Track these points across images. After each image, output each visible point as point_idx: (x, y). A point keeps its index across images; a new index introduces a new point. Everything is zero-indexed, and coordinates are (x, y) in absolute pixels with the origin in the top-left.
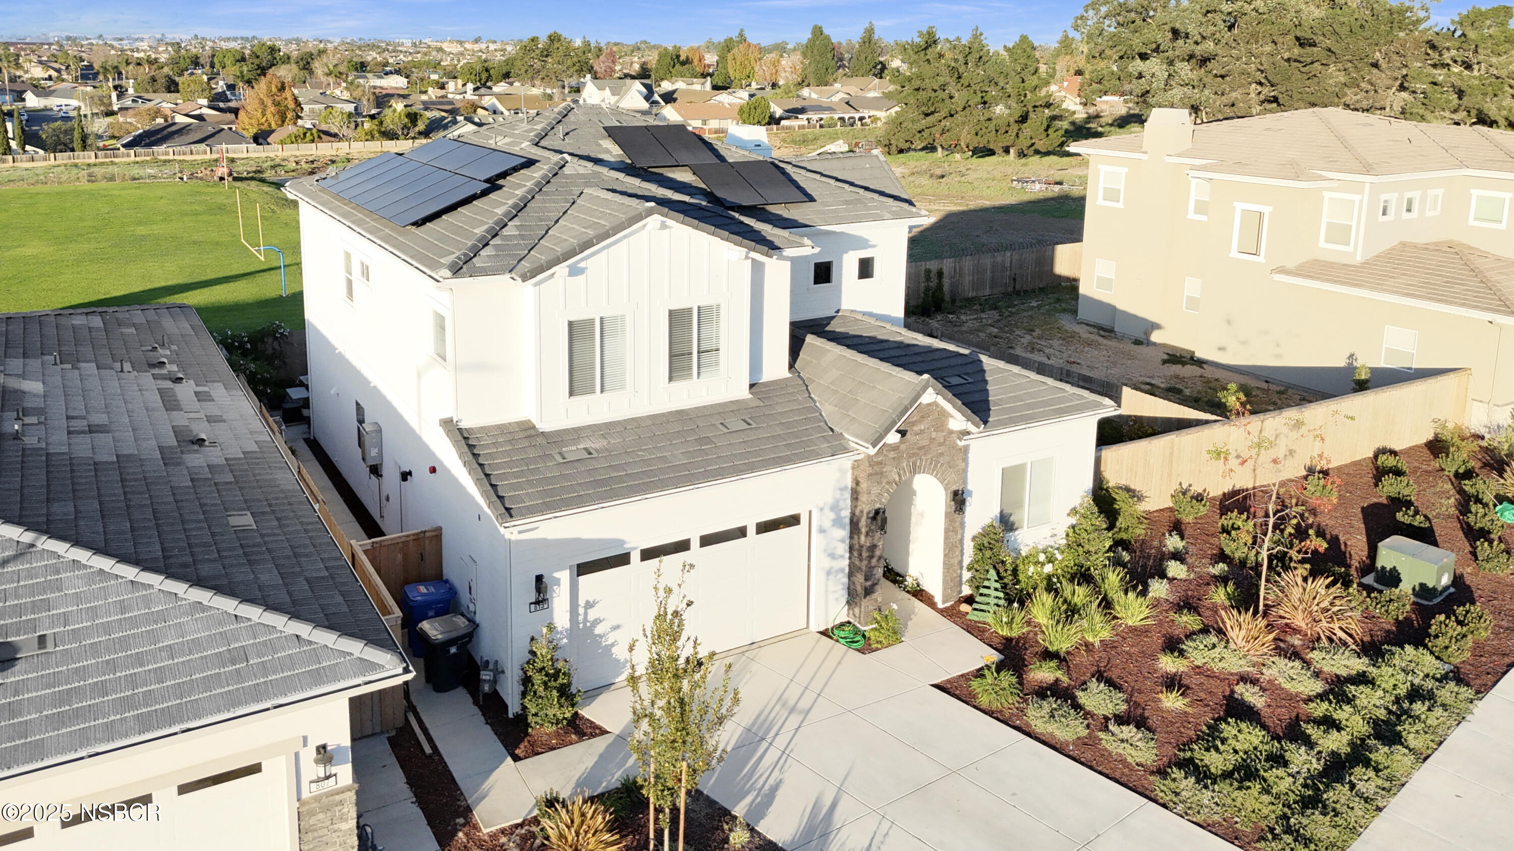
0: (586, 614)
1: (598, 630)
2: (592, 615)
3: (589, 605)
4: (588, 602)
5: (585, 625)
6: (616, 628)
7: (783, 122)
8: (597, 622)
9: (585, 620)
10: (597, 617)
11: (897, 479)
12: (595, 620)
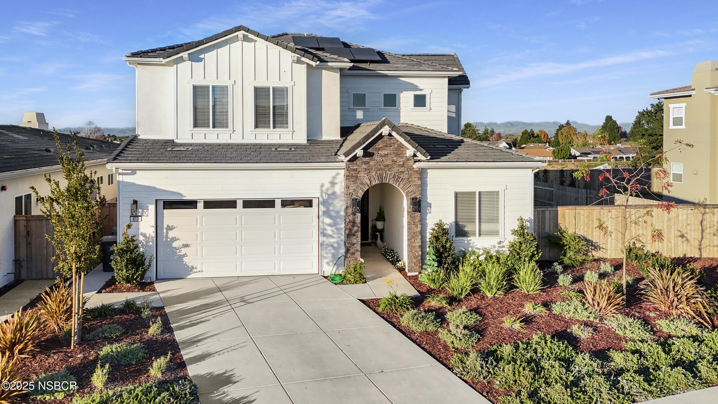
0: (167, 233)
1: (175, 244)
2: (171, 234)
3: (170, 228)
4: (168, 226)
5: (166, 240)
6: (187, 246)
7: (578, 158)
8: (174, 239)
9: (167, 237)
10: (174, 236)
11: (369, 183)
12: (173, 238)
